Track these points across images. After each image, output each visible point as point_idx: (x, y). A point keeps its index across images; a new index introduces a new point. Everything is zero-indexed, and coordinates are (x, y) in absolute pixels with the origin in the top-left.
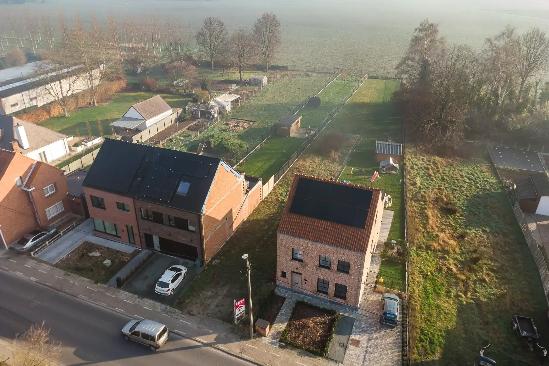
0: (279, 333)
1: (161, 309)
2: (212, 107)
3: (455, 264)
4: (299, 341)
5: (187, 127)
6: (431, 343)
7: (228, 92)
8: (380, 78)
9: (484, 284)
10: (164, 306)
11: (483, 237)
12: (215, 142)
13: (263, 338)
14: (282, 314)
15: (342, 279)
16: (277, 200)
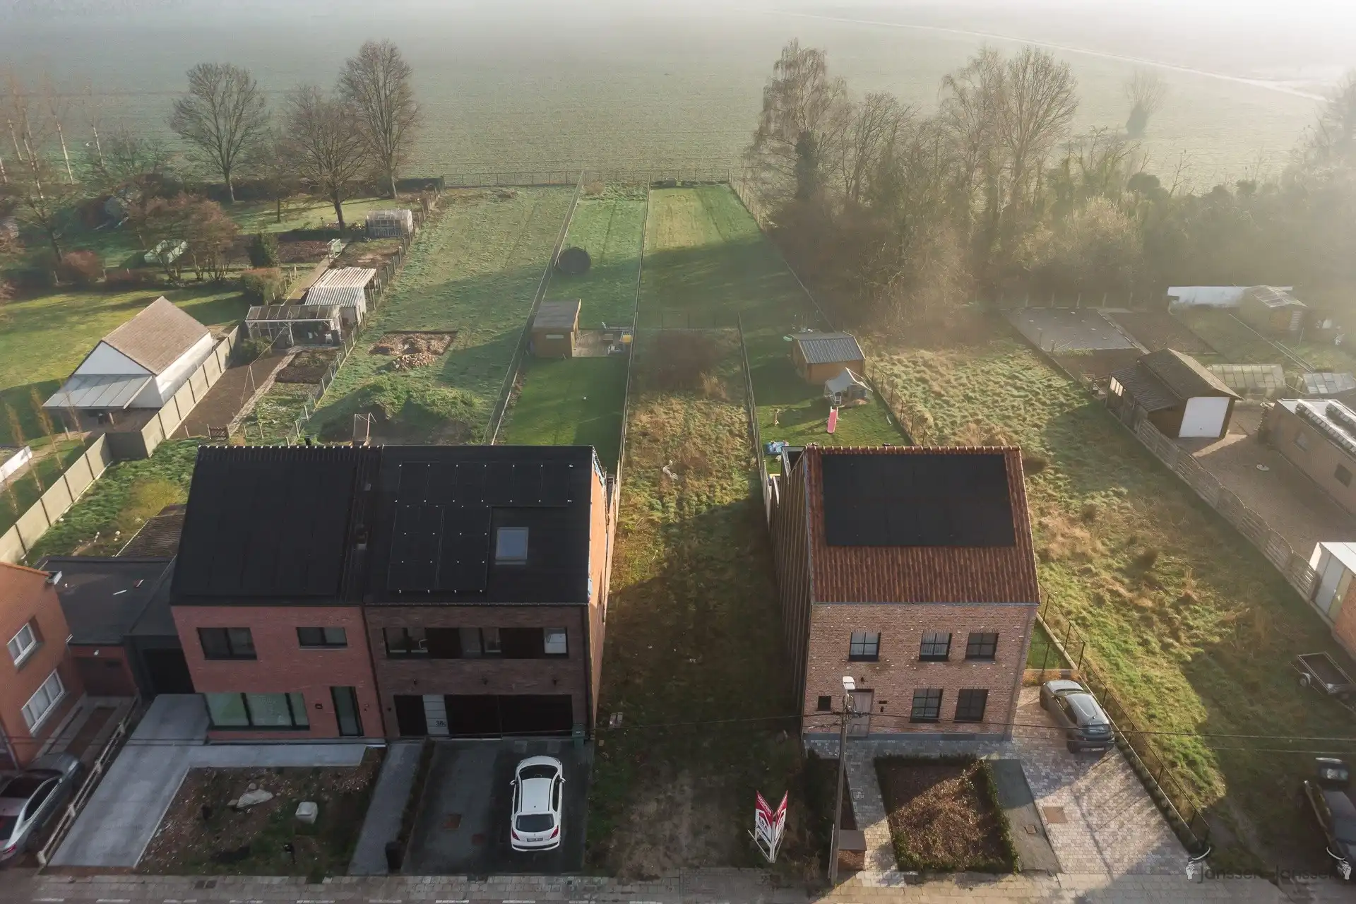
0: (883, 849)
1: (556, 891)
2: (325, 311)
3: (1115, 579)
4: (941, 854)
5: (273, 376)
6: (1192, 763)
7: (326, 262)
8: (679, 184)
9: (1192, 607)
10: (562, 880)
11: (1128, 509)
12: (393, 404)
13: (859, 875)
14: (860, 802)
15: (977, 675)
16: (652, 522)
